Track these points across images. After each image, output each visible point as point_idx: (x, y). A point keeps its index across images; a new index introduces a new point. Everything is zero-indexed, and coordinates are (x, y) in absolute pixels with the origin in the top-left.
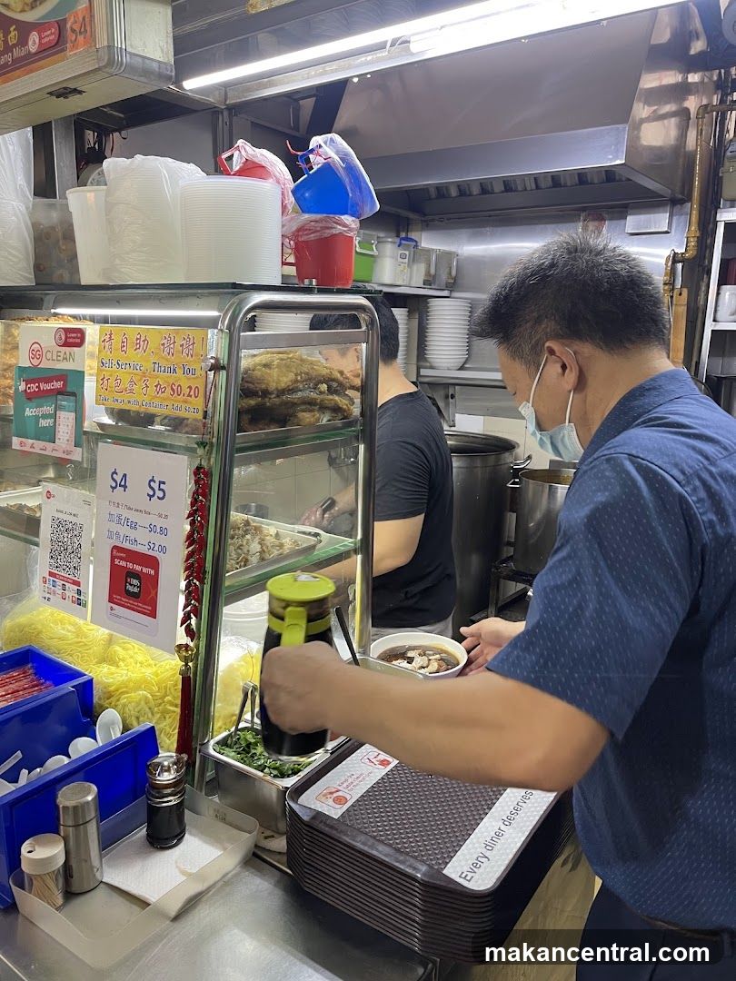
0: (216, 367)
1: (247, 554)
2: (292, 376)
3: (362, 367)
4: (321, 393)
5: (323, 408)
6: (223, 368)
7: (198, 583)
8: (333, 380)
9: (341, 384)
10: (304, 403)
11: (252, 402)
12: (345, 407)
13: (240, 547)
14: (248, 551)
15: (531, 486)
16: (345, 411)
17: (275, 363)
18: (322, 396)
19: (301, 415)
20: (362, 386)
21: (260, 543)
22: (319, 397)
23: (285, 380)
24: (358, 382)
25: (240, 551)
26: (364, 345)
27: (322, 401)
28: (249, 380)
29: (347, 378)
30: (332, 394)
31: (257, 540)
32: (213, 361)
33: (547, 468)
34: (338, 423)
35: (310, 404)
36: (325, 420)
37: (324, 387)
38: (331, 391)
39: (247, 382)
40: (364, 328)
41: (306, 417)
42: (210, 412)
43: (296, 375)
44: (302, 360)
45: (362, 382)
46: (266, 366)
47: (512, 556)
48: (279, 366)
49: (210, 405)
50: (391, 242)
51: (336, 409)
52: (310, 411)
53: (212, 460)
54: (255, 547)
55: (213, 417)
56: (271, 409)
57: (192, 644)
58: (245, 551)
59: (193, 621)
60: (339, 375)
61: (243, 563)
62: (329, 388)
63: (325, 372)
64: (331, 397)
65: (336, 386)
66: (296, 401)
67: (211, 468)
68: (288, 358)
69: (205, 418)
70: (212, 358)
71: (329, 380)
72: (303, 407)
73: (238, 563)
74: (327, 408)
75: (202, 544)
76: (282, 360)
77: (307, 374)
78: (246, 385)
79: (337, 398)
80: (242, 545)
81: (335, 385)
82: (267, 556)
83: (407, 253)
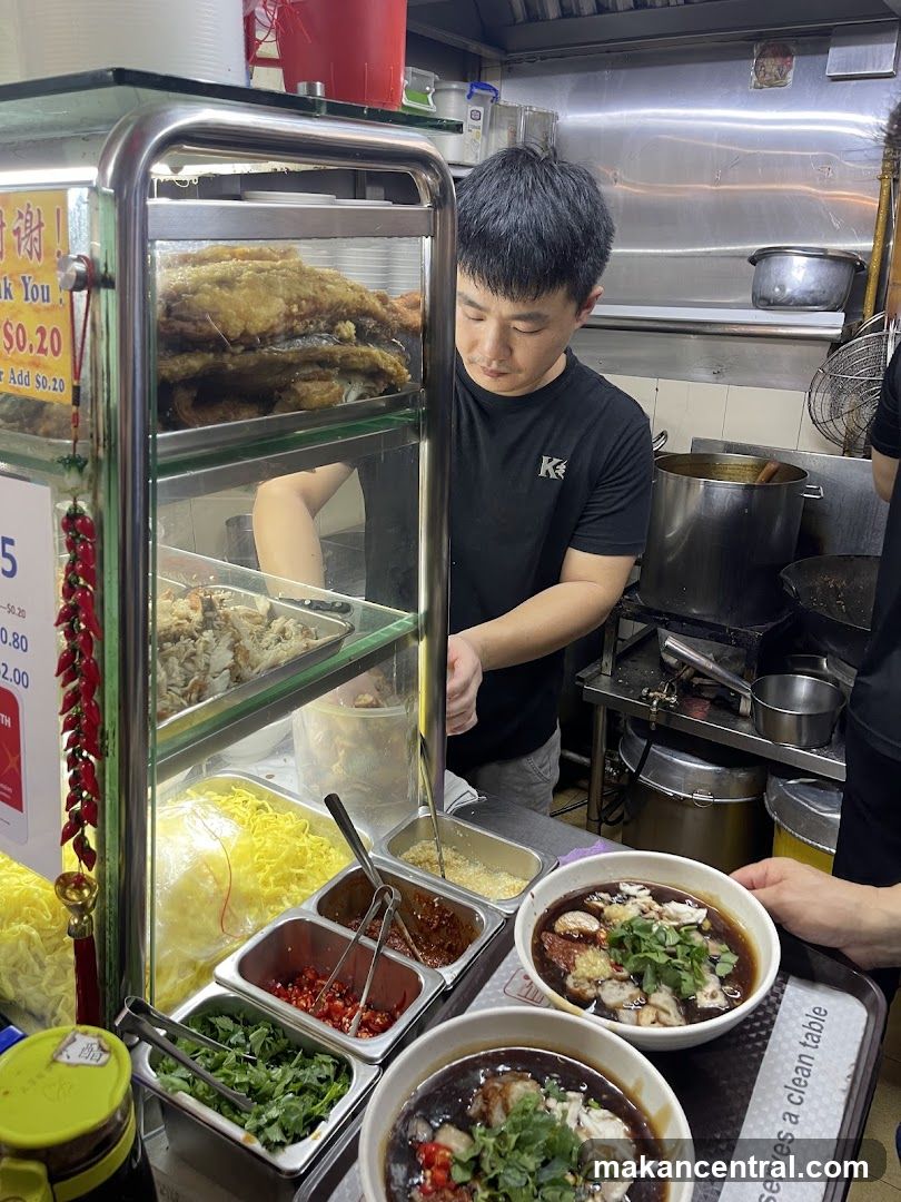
0: (92, 280)
1: (206, 673)
2: (278, 306)
3: (423, 289)
4: (343, 341)
5: (348, 371)
6: (107, 282)
7: (92, 758)
8: (368, 314)
9: (382, 322)
10: (308, 362)
11: (195, 363)
12: (391, 368)
13: (191, 658)
14: (208, 665)
15: (671, 482)
16: (391, 376)
17: (244, 277)
18: (345, 349)
19: (302, 387)
20: (424, 326)
21: (233, 648)
22: (340, 350)
23: (267, 312)
24: (415, 318)
25: (189, 666)
26: (427, 242)
27: (346, 357)
28: (184, 313)
29: (395, 311)
30: (365, 343)
31: (226, 641)
32: (81, 267)
33: (689, 452)
34: (381, 401)
35: (323, 364)
36: (352, 395)
37: (348, 328)
38: (363, 336)
39: (180, 318)
40: (426, 204)
41: (316, 391)
42: (86, 388)
43: (289, 302)
44: (302, 272)
45: (424, 320)
46: (224, 282)
47: (637, 583)
48: (251, 284)
49: (86, 372)
50: (456, 90)
51: (375, 374)
52: (321, 379)
53: (102, 497)
54: (223, 657)
55: (94, 400)
56: (239, 375)
57: (92, 874)
58: (202, 666)
59: (89, 832)
60: (378, 304)
61: (194, 696)
62: (360, 330)
63: (350, 296)
64: (363, 349)
65: (372, 325)
66: (290, 357)
67: (99, 515)
68: (273, 268)
69: (76, 401)
70: (79, 259)
71: (359, 314)
72: (308, 371)
73: (183, 696)
74: (356, 371)
75: (94, 678)
76: (260, 271)
77: (314, 300)
78: (178, 325)
79: (375, 351)
80: (194, 654)
81: (370, 323)
82: (246, 672)
83: (481, 109)
